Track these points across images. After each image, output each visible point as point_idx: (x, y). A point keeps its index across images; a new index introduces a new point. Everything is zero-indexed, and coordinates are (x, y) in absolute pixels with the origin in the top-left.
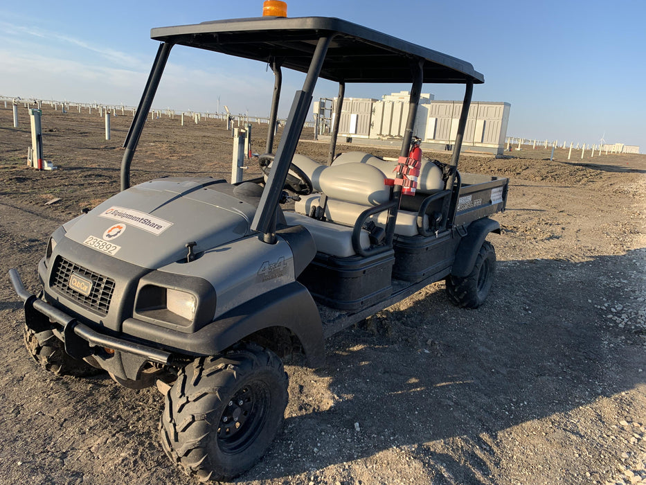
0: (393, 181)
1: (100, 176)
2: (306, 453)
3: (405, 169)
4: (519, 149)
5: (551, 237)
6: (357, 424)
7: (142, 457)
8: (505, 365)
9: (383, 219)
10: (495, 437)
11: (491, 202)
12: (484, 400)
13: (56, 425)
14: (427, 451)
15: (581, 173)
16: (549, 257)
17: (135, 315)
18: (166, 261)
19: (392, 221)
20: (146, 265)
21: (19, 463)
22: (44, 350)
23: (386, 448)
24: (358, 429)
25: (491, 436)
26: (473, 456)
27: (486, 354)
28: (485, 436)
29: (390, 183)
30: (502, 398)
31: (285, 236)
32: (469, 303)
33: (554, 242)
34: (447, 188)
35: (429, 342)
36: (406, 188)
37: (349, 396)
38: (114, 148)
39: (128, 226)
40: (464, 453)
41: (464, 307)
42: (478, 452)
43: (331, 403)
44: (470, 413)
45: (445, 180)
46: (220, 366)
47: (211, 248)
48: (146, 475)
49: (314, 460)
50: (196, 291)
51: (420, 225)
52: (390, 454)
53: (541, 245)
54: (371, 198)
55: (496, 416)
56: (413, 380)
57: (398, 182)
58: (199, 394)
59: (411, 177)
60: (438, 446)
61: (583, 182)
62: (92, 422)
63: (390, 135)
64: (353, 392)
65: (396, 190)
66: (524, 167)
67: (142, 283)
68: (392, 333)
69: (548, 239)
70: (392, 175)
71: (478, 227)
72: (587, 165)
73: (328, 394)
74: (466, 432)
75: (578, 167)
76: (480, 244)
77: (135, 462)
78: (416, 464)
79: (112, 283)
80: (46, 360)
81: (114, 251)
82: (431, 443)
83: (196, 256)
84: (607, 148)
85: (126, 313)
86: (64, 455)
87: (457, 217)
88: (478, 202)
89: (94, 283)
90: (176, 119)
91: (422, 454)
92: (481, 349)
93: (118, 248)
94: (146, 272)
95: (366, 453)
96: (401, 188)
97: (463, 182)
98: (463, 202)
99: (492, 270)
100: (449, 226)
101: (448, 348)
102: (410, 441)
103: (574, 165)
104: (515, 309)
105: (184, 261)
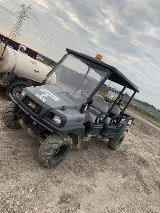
17: (45, 118)
18: (57, 109)
39: (48, 96)
67: (50, 111)
79: (41, 108)
83: (64, 110)
89: (37, 107)
105: (61, 110)
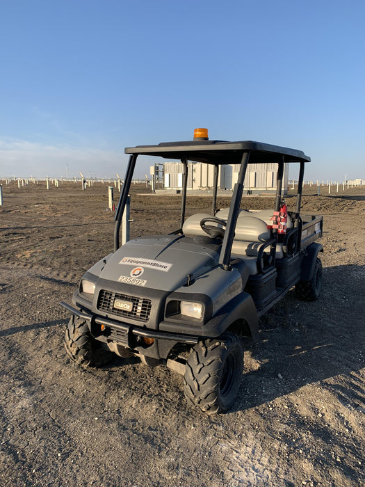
0: (271, 226)
1: (16, 234)
2: (259, 394)
3: (279, 219)
4: (293, 189)
5: (340, 250)
6: (280, 375)
7: (165, 406)
8: (347, 333)
9: (267, 250)
10: (359, 373)
11: (315, 232)
12: (344, 354)
13: (102, 396)
14: (326, 384)
15: (342, 203)
16: (343, 263)
17: (165, 319)
18: (178, 287)
19: (273, 250)
20: (168, 289)
21: (96, 419)
22: (82, 351)
23: (303, 385)
24: (281, 377)
25: (357, 373)
26: (352, 384)
27: (333, 328)
28: (353, 373)
29: (270, 228)
30: (353, 351)
31: (234, 265)
32: (312, 298)
33: (343, 253)
34: (295, 226)
35: (297, 324)
36: (280, 230)
37: (266, 361)
38: (10, 211)
39: (145, 268)
40: (347, 383)
41: (309, 301)
42: (353, 382)
43: (258, 366)
44: (339, 361)
45: (293, 222)
46: (217, 344)
47: (199, 277)
48: (174, 416)
49: (265, 396)
50: (202, 301)
51: (285, 251)
52: (308, 388)
53: (335, 256)
54: (259, 237)
55: (354, 361)
56: (298, 348)
57: (275, 227)
58: (210, 361)
59: (283, 223)
60: (331, 380)
61: (345, 209)
62: (122, 392)
63: (207, 186)
64: (267, 358)
65: (274, 231)
66: (304, 203)
67: (168, 300)
68: (272, 321)
69: (339, 252)
70: (271, 223)
71: (313, 249)
72: (342, 197)
73: (253, 361)
74: (342, 372)
75: (338, 199)
76: (315, 259)
77: (164, 410)
78: (325, 391)
79: (147, 302)
80: (82, 357)
81: (143, 283)
82: (327, 380)
83: (192, 282)
84: (351, 183)
85: (160, 319)
86: (118, 412)
87: (302, 243)
88: (310, 234)
89: (134, 304)
90: (41, 184)
91: (325, 385)
92: (329, 325)
93: (145, 281)
94: (169, 293)
95: (293, 389)
96: (277, 230)
97: (303, 220)
98: (304, 234)
99: (321, 275)
100: (298, 250)
101: (309, 326)
102: (315, 380)
103: (336, 197)
104: (337, 298)
105: (186, 285)
